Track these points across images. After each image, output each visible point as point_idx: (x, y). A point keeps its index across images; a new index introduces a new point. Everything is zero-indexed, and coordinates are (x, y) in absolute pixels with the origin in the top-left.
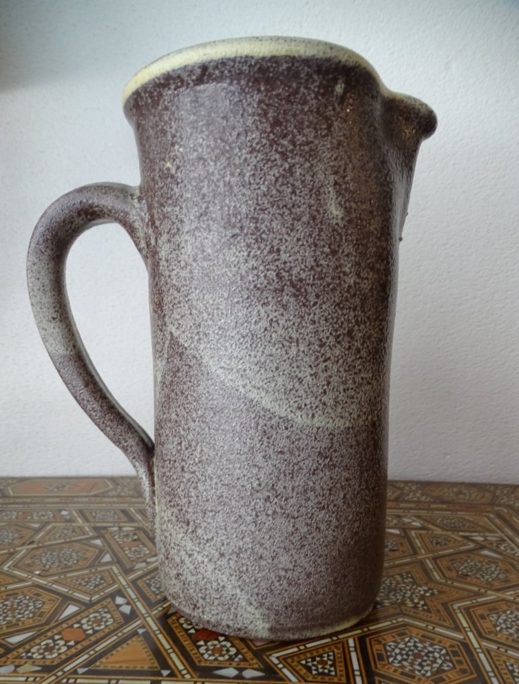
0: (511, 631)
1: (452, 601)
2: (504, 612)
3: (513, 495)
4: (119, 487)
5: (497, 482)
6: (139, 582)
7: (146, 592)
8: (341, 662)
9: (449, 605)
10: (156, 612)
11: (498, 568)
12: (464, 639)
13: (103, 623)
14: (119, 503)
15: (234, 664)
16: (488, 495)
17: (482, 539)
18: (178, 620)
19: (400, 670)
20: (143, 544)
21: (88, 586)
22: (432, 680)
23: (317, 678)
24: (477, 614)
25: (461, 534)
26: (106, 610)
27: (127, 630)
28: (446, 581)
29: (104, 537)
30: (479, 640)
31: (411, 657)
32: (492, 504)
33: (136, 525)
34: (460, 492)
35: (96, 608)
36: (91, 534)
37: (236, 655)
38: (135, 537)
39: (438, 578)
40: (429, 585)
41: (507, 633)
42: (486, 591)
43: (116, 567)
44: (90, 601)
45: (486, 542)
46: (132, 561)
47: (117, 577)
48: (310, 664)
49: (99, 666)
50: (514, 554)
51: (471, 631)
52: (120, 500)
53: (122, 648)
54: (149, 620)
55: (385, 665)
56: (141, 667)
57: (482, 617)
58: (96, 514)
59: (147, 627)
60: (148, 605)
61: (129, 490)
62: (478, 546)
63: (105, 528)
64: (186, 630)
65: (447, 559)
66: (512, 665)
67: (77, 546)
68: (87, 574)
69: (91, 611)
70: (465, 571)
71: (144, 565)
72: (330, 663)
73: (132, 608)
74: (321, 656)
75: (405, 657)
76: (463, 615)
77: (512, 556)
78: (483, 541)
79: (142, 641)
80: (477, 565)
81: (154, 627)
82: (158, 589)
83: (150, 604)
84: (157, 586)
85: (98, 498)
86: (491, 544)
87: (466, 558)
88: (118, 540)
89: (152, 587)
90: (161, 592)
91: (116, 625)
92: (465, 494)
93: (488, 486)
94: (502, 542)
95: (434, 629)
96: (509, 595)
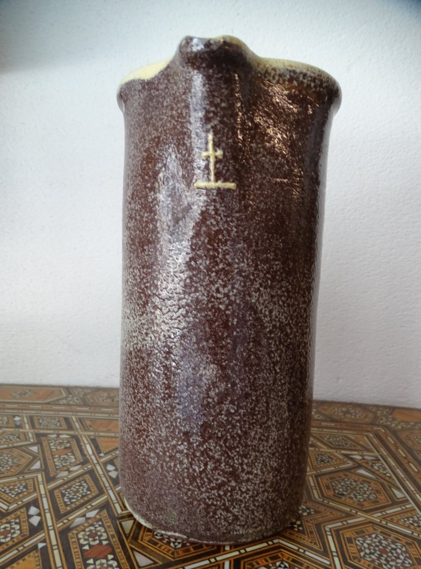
0: (373, 557)
1: (325, 522)
2: (370, 536)
3: (390, 416)
4: (70, 396)
5: (380, 403)
6: (56, 491)
7: (58, 502)
9: (322, 525)
10: (61, 524)
11: (370, 488)
12: (330, 565)
13: (10, 535)
14: (65, 411)
16: (370, 415)
17: (359, 458)
18: (77, 534)
20: (72, 452)
21: (10, 494)
24: (345, 537)
25: (343, 452)
26: (17, 521)
27: (29, 543)
28: (324, 500)
29: (41, 444)
30: (343, 566)
32: (372, 424)
33: (72, 433)
34: (348, 412)
35: (9, 518)
36: (32, 440)
38: (68, 445)
39: (316, 496)
40: (308, 504)
41: (370, 559)
42: (356, 513)
43: (42, 475)
44: (7, 510)
45: (363, 460)
46: (57, 469)
47: (38, 484)
50: (385, 474)
51: (338, 556)
52: (68, 408)
53: (18, 564)
54: (52, 533)
57: (350, 540)
58: (43, 420)
59: (48, 541)
60: (56, 517)
61: (77, 400)
62: (356, 465)
63: (45, 435)
64: (81, 546)
65: (327, 476)
67: (16, 451)
68: (15, 481)
69: (4, 521)
70: (341, 490)
71: (66, 473)
73: (41, 519)
76: (333, 538)
77: (383, 476)
78: (360, 460)
79: (38, 557)
80: (352, 484)
81: (54, 542)
82: (70, 499)
83: (58, 516)
84: (71, 496)
85: (50, 406)
86: (367, 463)
87: (344, 477)
88: (52, 447)
89: (66, 497)
90: (72, 503)
91: (21, 538)
92: (351, 414)
93: (371, 407)
94: (376, 462)
95: (304, 553)
96: (376, 517)
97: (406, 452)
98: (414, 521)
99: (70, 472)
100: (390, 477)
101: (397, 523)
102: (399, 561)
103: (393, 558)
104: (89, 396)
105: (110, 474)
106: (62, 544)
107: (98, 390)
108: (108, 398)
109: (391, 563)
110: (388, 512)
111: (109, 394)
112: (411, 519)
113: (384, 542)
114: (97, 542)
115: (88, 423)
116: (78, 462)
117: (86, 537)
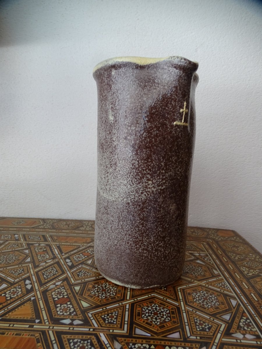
0: (200, 301)
1: (177, 286)
2: (199, 292)
3: (216, 234)
4: (45, 224)
5: (211, 227)
6: (39, 272)
7: (41, 278)
8: (120, 317)
10: (43, 288)
11: (202, 269)
12: (179, 305)
13: (16, 294)
14: (42, 232)
15: (71, 317)
16: (205, 233)
17: (198, 255)
18: (51, 293)
19: (146, 321)
20: (47, 253)
21: (15, 274)
22: (159, 327)
23: (107, 325)
24: (187, 292)
25: (190, 252)
26: (20, 287)
27: (26, 298)
29: (30, 249)
30: (185, 306)
31: (153, 315)
33: (47, 243)
34: (194, 232)
35: (15, 286)
36: (25, 247)
37: (73, 312)
38: (45, 249)
41: (198, 303)
42: (194, 281)
43: (31, 265)
44: (14, 282)
45: (199, 256)
46: (39, 262)
47: (30, 269)
48: (106, 318)
49: (7, 317)
51: (183, 301)
52: (44, 230)
53: (21, 307)
54: (38, 292)
55: (139, 318)
56: (27, 318)
57: (189, 294)
58: (31, 237)
59: (36, 296)
60: (40, 285)
61: (49, 226)
62: (196, 258)
63: (32, 244)
64: (54, 298)
66: (197, 319)
67: (17, 253)
68: (17, 268)
69: (13, 287)
70: (187, 270)
71: (44, 263)
72: (115, 317)
73: (32, 286)
74: (112, 313)
75: (150, 314)
76: (181, 293)
77: (209, 264)
78: (198, 256)
79: (31, 304)
80: (193, 268)
81: (39, 297)
82: (47, 276)
83: (41, 284)
84: (47, 275)
85: (34, 229)
86: (201, 257)
87: (189, 264)
88: (36, 251)
89: (45, 275)
90: (48, 278)
91: (22, 295)
92: (196, 233)
93: (206, 229)
94: (206, 257)
95: (166, 300)
96: (203, 283)
97: (222, 252)
98: (222, 285)
99: (46, 263)
100: (213, 264)
101: (214, 286)
102: (212, 303)
103: (210, 302)
104: (55, 224)
105: (68, 263)
106: (44, 298)
107: (60, 220)
108: (66, 224)
109: (209, 304)
110: (210, 281)
111: (66, 223)
112: (221, 284)
113: (206, 295)
114: (62, 296)
115: (55, 238)
116: (50, 258)
117: (56, 294)
